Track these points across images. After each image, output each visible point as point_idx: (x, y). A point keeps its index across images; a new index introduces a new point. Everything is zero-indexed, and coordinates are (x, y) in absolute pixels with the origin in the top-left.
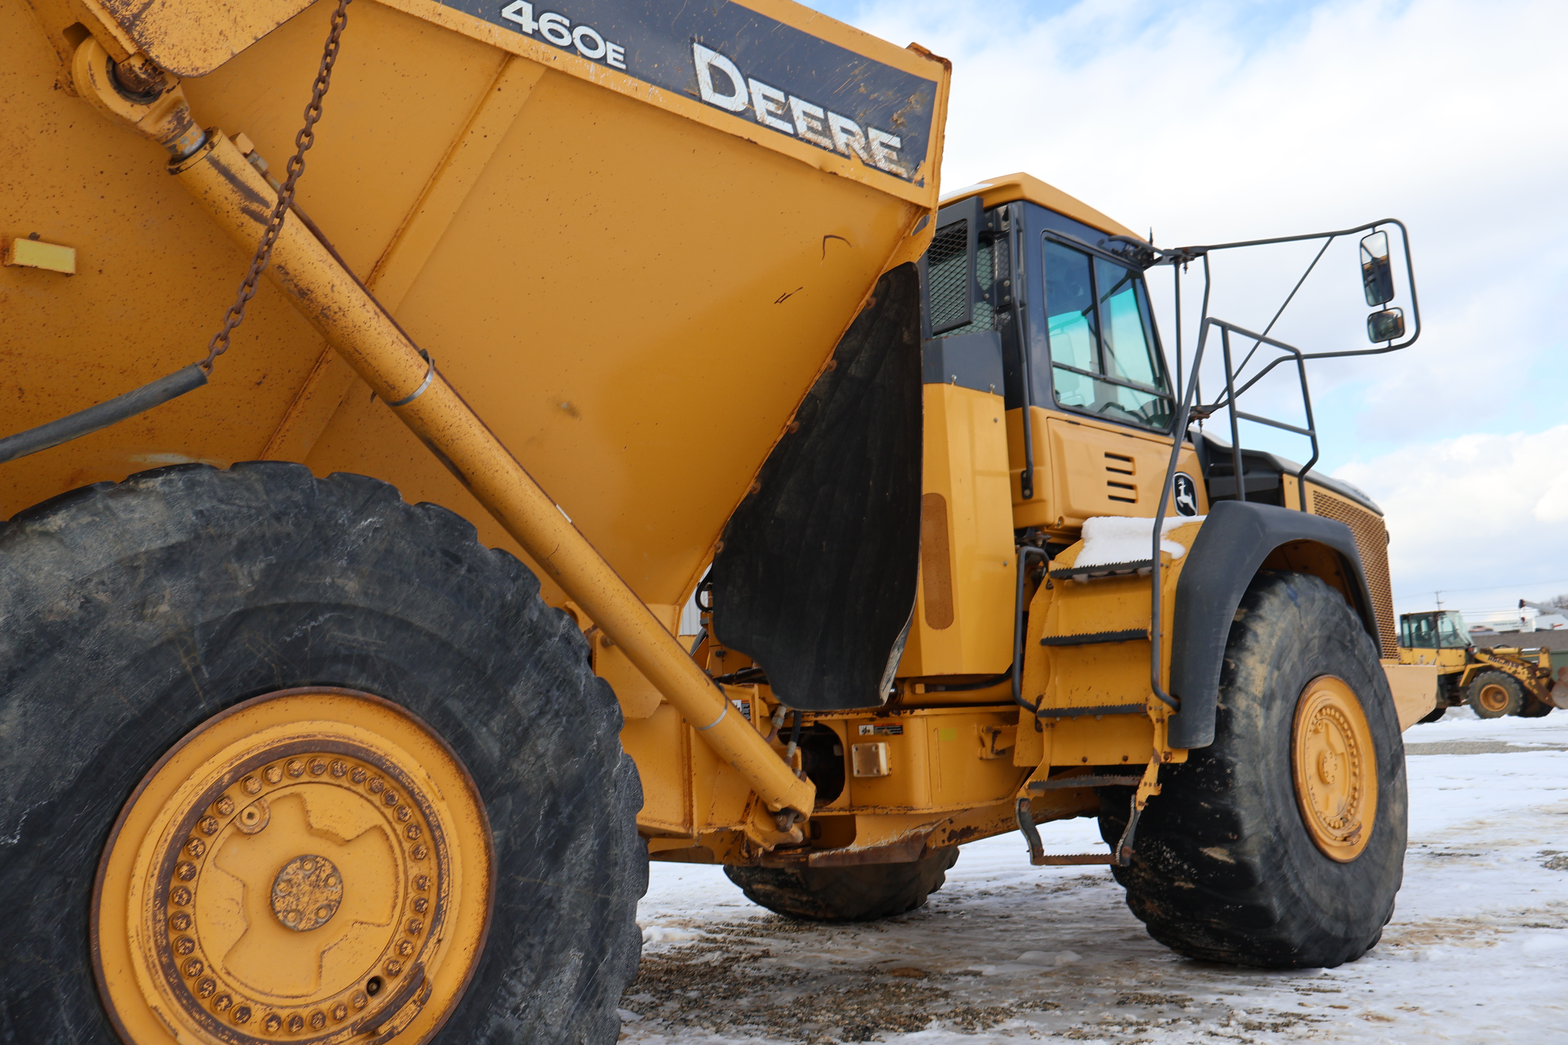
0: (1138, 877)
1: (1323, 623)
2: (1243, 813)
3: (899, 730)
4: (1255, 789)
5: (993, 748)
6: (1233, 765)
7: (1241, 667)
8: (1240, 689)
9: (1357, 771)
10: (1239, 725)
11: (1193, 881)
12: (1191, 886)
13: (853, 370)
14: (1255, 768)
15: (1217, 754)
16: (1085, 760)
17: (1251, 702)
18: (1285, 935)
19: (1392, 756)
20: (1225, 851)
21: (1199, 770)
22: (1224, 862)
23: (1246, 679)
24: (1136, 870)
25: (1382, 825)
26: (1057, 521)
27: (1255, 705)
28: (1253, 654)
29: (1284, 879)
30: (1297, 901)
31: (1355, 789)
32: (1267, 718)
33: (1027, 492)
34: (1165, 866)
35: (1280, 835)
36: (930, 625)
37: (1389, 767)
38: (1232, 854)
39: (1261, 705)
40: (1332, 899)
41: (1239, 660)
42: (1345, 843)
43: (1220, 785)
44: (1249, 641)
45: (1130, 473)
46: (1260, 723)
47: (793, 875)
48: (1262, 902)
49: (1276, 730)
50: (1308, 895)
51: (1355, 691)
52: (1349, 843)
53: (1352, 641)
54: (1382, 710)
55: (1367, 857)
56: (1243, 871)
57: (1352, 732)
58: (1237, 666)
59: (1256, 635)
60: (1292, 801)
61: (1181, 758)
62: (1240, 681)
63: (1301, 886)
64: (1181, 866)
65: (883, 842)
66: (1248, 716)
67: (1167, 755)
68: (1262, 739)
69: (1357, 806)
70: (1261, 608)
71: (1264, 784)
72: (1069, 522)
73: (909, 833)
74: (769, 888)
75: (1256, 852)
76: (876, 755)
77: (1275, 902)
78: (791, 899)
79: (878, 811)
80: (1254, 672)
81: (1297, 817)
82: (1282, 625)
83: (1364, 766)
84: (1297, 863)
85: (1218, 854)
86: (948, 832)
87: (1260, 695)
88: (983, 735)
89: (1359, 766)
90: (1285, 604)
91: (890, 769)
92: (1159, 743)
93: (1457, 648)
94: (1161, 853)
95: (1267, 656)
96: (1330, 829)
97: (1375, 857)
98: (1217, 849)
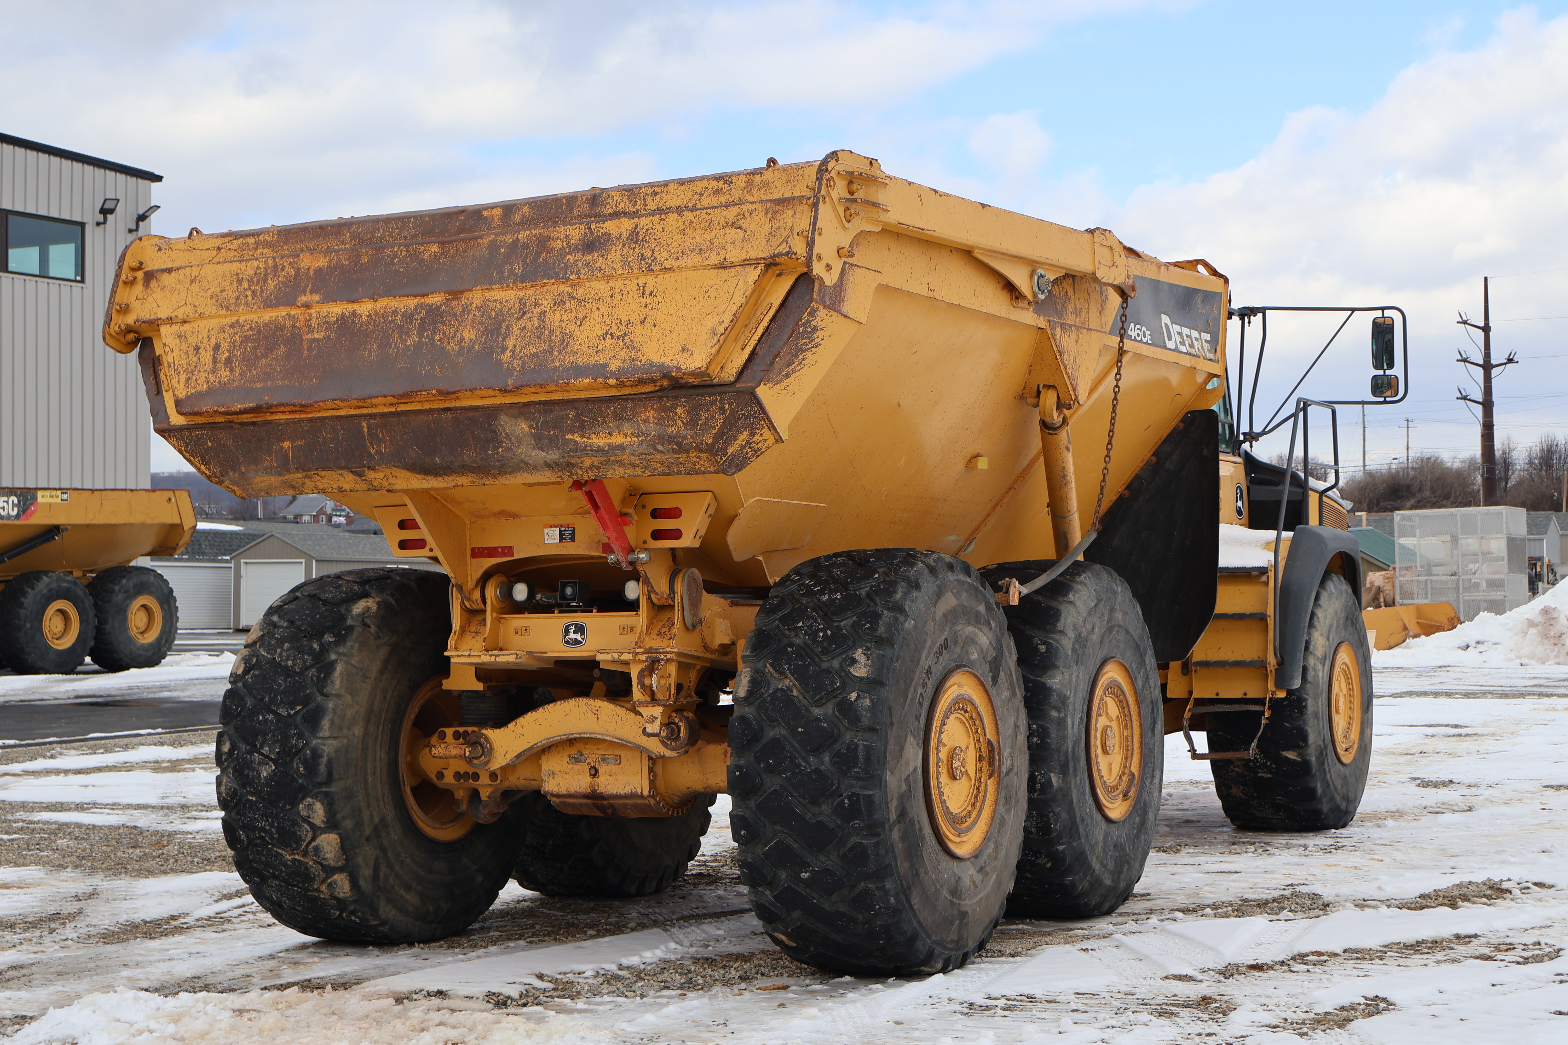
0: (1233, 771)
1: (1345, 609)
2: (1309, 730)
4: (1314, 717)
6: (1306, 700)
7: (1312, 639)
8: (1312, 653)
9: (1352, 707)
10: (1311, 675)
11: (1272, 773)
12: (1270, 776)
13: (1168, 465)
14: (1316, 702)
16: (1217, 695)
17: (1315, 661)
18: (1320, 806)
20: (1295, 754)
21: (1285, 703)
22: (1293, 760)
23: (1314, 646)
25: (1361, 743)
27: (1318, 663)
28: (1318, 631)
29: (1323, 773)
30: (1328, 786)
31: (1350, 718)
32: (1323, 671)
34: (1255, 764)
35: (1324, 746)
37: (1366, 706)
38: (1299, 755)
40: (1342, 786)
41: (1312, 635)
42: (1347, 753)
43: (1300, 713)
44: (1316, 623)
46: (1321, 674)
48: (1312, 785)
49: (1324, 679)
50: (1333, 784)
51: (1355, 653)
52: (1349, 752)
56: (1305, 765)
57: (1352, 682)
58: (1310, 638)
59: (1320, 618)
61: (1282, 695)
62: (1311, 647)
63: (1330, 778)
64: (1266, 763)
66: (1315, 670)
67: (1275, 693)
68: (1319, 685)
69: (1352, 729)
70: (1322, 600)
75: (1313, 754)
77: (1319, 785)
80: (1318, 642)
81: (1331, 735)
82: (1330, 611)
83: (1355, 703)
84: (1329, 764)
85: (1291, 755)
87: (1319, 657)
89: (1353, 703)
90: (1331, 597)
92: (1271, 685)
95: (1324, 632)
96: (1341, 743)
97: (1357, 763)
98: (1291, 752)
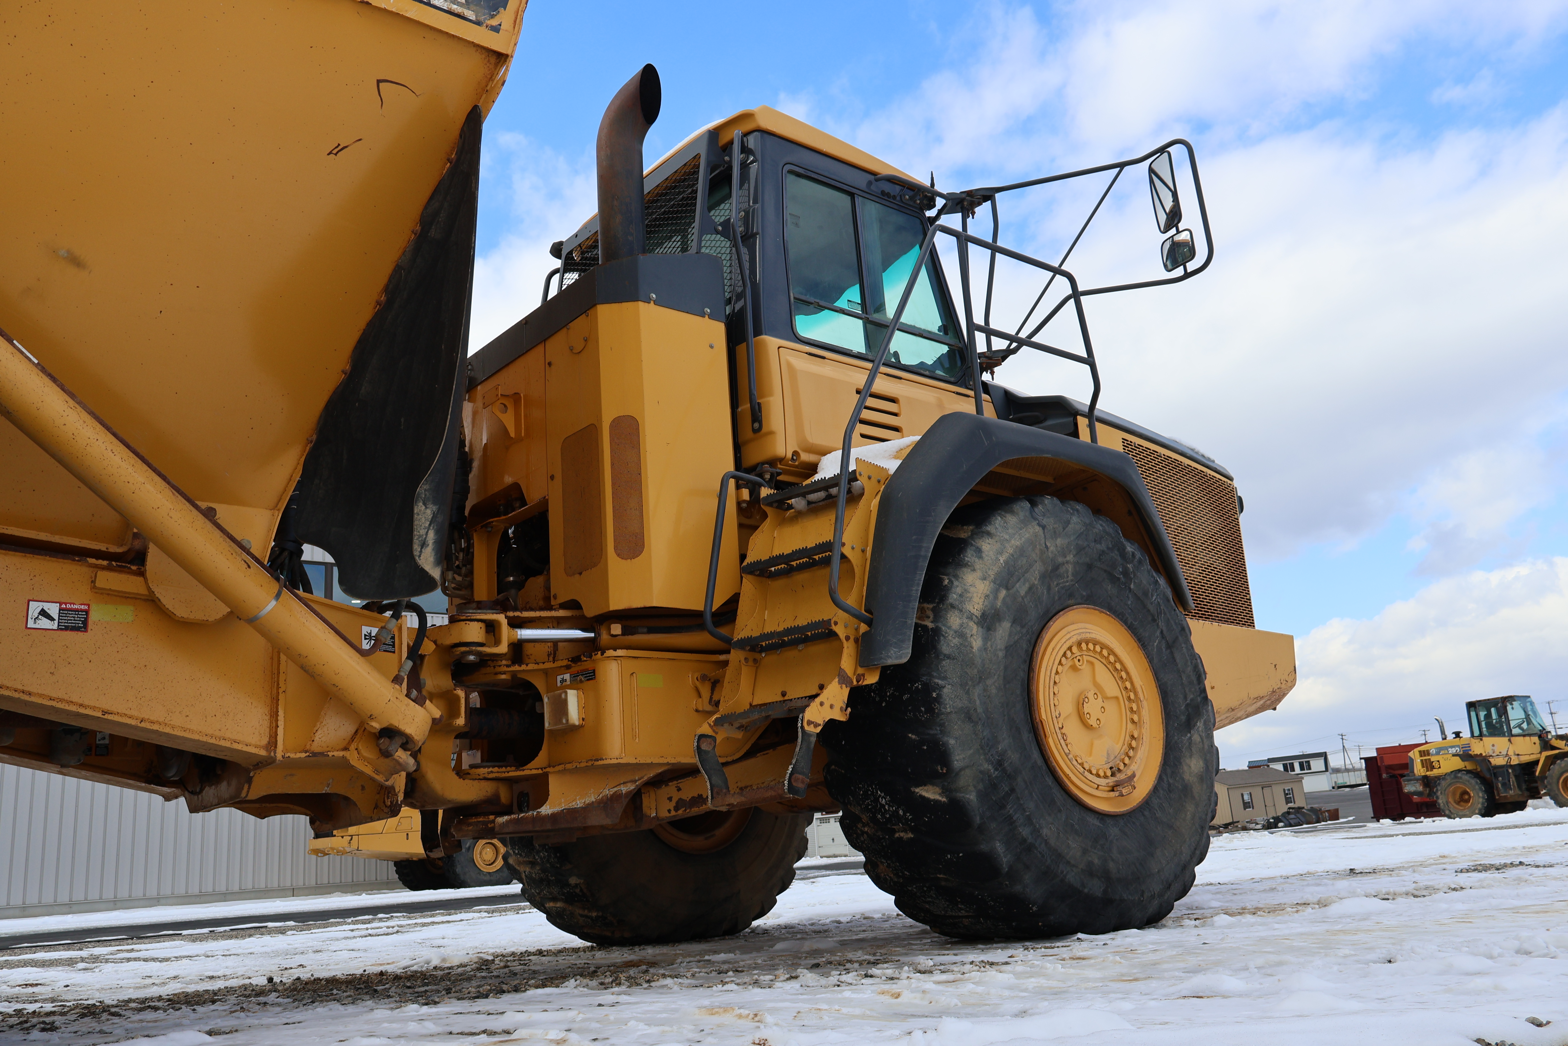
0: (863, 833)
1: (1080, 550)
2: (952, 742)
3: (591, 675)
4: (968, 716)
5: (711, 698)
6: (940, 688)
7: (956, 583)
8: (953, 606)
9: (1136, 718)
10: (949, 644)
11: (912, 830)
12: (911, 835)
14: (968, 693)
15: (924, 679)
16: (784, 694)
17: (965, 621)
18: (1018, 888)
19: (1187, 705)
20: (938, 790)
21: (905, 697)
22: (936, 802)
23: (961, 596)
24: (860, 825)
25: (1171, 781)
26: (789, 455)
27: (971, 624)
28: (974, 570)
29: (1009, 821)
30: (1029, 848)
31: (1133, 737)
32: (986, 639)
33: (756, 425)
34: (883, 815)
35: (1004, 770)
36: (618, 555)
37: (1183, 718)
38: (945, 791)
39: (977, 624)
40: (1085, 852)
41: (957, 577)
42: (1112, 794)
43: (926, 713)
44: (969, 556)
45: (896, 415)
46: (977, 643)
47: (576, 885)
48: (984, 847)
49: (1001, 654)
50: (1046, 842)
51: (1132, 629)
52: (1117, 794)
53: (1126, 573)
54: (1172, 653)
55: (1146, 813)
56: (957, 810)
57: (1128, 673)
58: (951, 582)
59: (979, 551)
60: (1026, 736)
61: (872, 679)
62: (953, 597)
63: (1036, 832)
64: (897, 811)
65: (579, 803)
66: (961, 635)
67: (860, 677)
68: (978, 661)
69: (1134, 756)
70: (990, 523)
71: (980, 710)
72: (805, 457)
73: (608, 792)
74: (559, 904)
75: (971, 788)
76: (565, 703)
77: (999, 847)
78: (582, 916)
79: (569, 766)
80: (972, 589)
81: (1036, 755)
82: (1016, 542)
83: (1145, 713)
84: (1031, 805)
85: (930, 793)
86: (674, 800)
87: (978, 614)
88: (698, 683)
89: (1138, 712)
90: (1024, 523)
91: (583, 719)
92: (847, 663)
93: (1530, 735)
94: (876, 800)
95: (991, 574)
96: (1086, 774)
97: (1159, 814)
98: (930, 787)
